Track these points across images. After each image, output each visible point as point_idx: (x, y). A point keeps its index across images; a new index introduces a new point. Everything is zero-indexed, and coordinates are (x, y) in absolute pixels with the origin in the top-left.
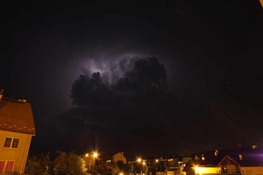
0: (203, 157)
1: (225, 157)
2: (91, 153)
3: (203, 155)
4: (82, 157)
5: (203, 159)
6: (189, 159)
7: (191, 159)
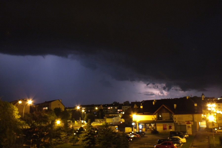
0: (141, 105)
1: (162, 106)
2: (25, 99)
3: (141, 104)
4: (14, 104)
5: (141, 107)
6: (128, 107)
7: (130, 107)
